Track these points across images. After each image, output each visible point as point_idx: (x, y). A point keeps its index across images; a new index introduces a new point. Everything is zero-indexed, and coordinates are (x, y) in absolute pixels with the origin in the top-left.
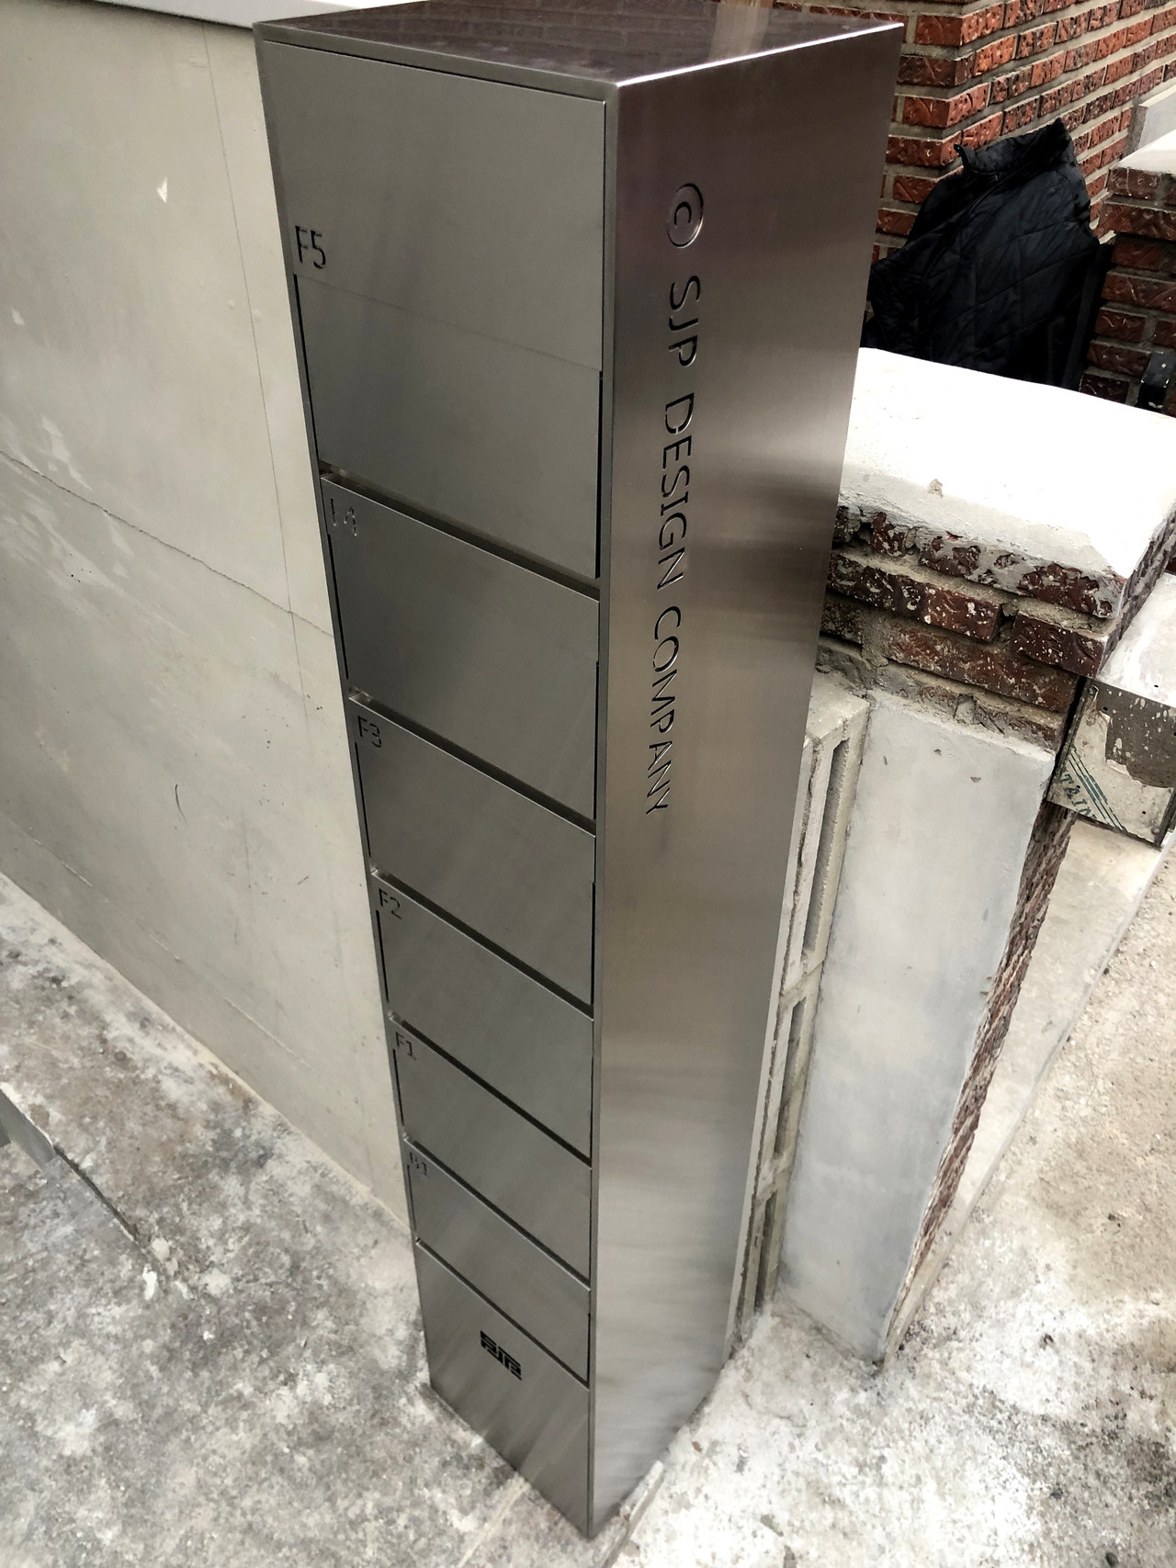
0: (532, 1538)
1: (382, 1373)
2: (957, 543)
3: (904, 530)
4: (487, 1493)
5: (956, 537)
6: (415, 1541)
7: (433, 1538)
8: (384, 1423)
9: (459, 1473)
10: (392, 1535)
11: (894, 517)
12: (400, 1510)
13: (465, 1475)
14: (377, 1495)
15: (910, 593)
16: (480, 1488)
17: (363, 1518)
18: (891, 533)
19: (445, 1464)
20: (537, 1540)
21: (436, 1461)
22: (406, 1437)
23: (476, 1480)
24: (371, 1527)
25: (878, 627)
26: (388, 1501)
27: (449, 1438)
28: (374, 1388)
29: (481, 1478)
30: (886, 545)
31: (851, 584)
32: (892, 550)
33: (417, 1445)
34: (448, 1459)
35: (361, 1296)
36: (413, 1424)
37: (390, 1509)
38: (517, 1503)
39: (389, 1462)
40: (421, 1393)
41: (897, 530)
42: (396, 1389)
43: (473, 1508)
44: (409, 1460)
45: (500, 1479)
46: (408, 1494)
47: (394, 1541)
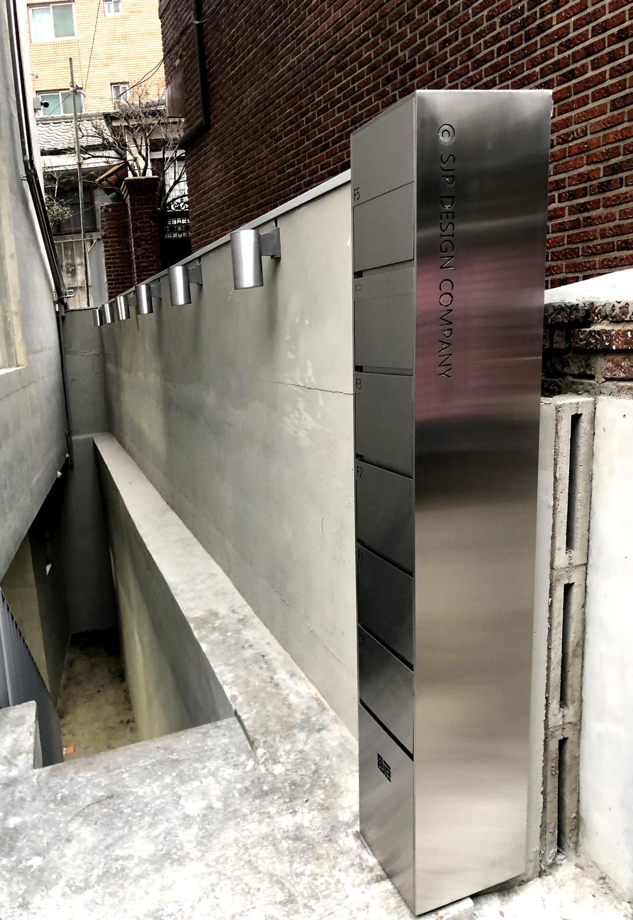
0: (384, 908)
1: (338, 822)
2: (620, 305)
3: (601, 307)
4: (369, 883)
5: (619, 302)
6: (324, 891)
7: (333, 892)
8: (330, 840)
9: (358, 870)
10: (314, 885)
11: (596, 302)
12: (322, 876)
13: (361, 872)
14: (314, 867)
15: (606, 337)
16: (366, 880)
17: (303, 874)
18: (597, 311)
19: (353, 865)
20: (387, 909)
21: (349, 863)
22: (338, 849)
23: (366, 876)
24: (305, 879)
25: (599, 362)
26: (318, 871)
27: (359, 855)
28: (332, 826)
29: (368, 876)
30: (596, 318)
31: (585, 342)
32: (598, 319)
33: (342, 853)
34: (355, 863)
35: (342, 789)
36: (344, 845)
37: (317, 875)
38: (383, 892)
39: (326, 856)
40: (354, 834)
41: (599, 308)
42: (342, 829)
43: (359, 886)
44: (336, 858)
45: (379, 879)
46: (329, 871)
47: (314, 887)
